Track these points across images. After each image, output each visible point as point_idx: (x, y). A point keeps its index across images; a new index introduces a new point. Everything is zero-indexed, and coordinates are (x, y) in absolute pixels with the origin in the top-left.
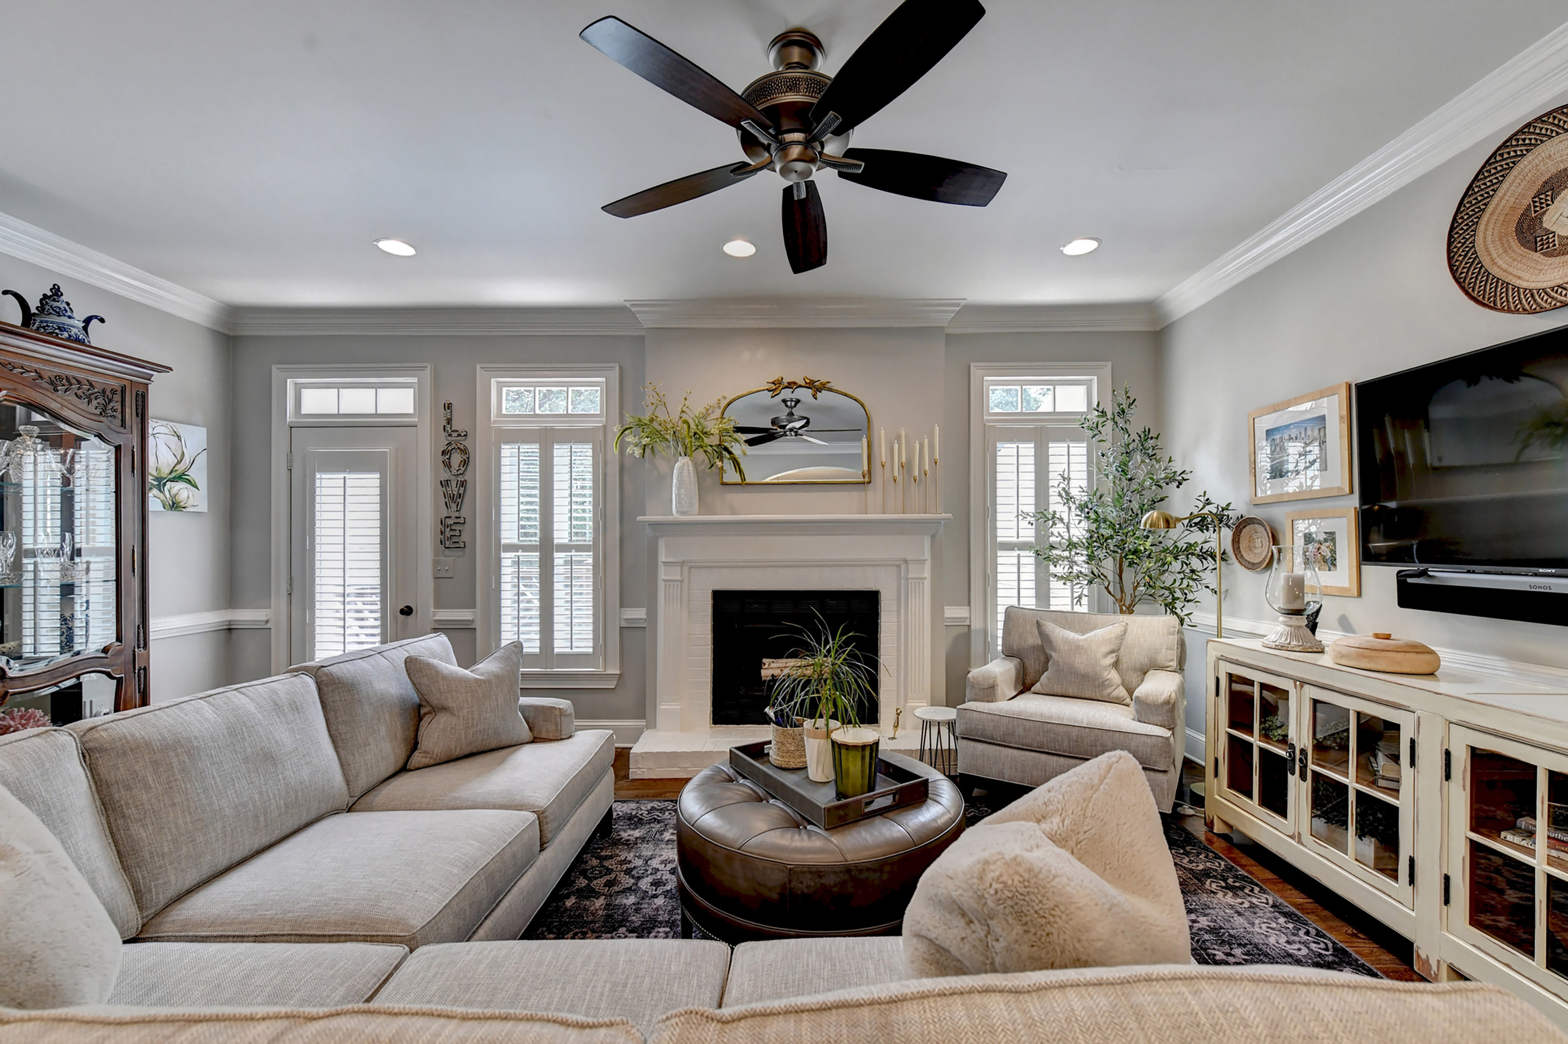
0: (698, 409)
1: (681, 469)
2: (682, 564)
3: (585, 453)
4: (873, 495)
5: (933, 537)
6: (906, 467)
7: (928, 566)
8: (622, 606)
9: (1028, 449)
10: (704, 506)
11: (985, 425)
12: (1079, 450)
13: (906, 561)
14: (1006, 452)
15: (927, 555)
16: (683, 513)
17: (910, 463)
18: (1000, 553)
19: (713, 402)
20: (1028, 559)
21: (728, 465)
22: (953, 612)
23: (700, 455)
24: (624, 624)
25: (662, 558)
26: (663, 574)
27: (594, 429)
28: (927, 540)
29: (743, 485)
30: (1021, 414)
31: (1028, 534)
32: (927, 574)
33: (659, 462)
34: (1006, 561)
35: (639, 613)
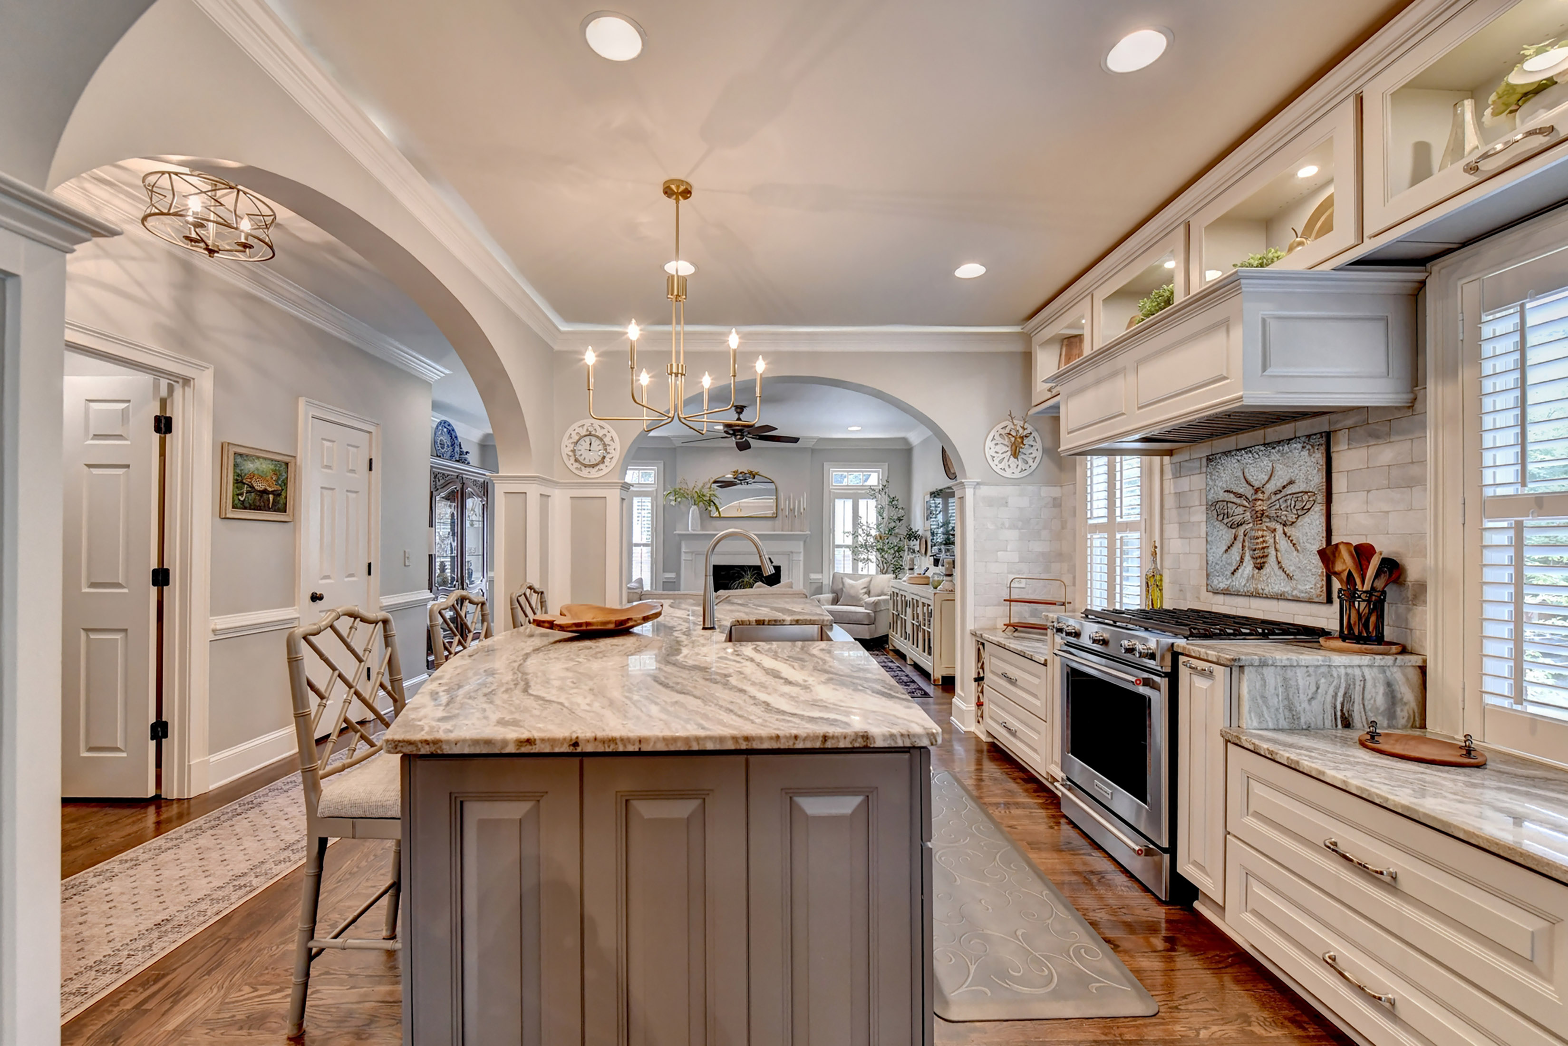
0: (700, 485)
1: (693, 511)
2: (692, 553)
3: (647, 502)
4: (778, 523)
5: (805, 542)
6: (792, 510)
7: (802, 555)
8: (664, 572)
9: (849, 503)
10: (703, 527)
11: (830, 492)
12: (872, 503)
13: (792, 552)
14: (839, 503)
15: (802, 550)
16: (694, 530)
17: (794, 508)
18: (836, 549)
19: (707, 480)
20: (849, 552)
21: (713, 508)
22: (813, 576)
23: (701, 504)
24: (664, 580)
25: (683, 550)
26: (683, 557)
27: (653, 491)
28: (802, 543)
29: (720, 518)
30: (848, 486)
31: (849, 541)
32: (802, 558)
33: (682, 506)
34: (839, 553)
35: (672, 575)
